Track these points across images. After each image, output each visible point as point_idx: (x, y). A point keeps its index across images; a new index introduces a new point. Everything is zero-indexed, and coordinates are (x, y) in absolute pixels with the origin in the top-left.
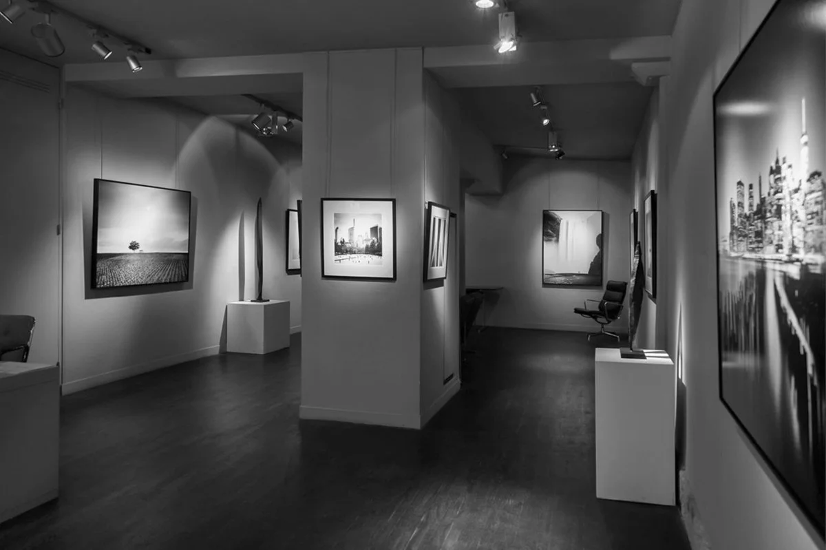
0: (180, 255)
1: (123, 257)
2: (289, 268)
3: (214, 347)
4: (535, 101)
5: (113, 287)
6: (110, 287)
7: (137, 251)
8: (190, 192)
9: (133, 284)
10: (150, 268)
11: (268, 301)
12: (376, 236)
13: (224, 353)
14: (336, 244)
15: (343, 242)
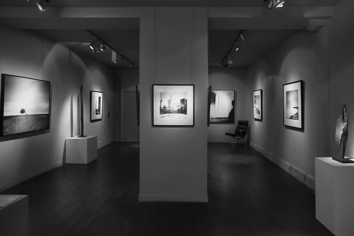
0: (45, 115)
1: (17, 118)
2: (92, 119)
3: (59, 162)
4: (243, 38)
5: (12, 135)
6: (10, 135)
7: (24, 114)
8: (50, 82)
9: (22, 132)
10: (31, 123)
11: (86, 136)
12: (184, 104)
13: (64, 164)
14: (161, 108)
15: (165, 107)
